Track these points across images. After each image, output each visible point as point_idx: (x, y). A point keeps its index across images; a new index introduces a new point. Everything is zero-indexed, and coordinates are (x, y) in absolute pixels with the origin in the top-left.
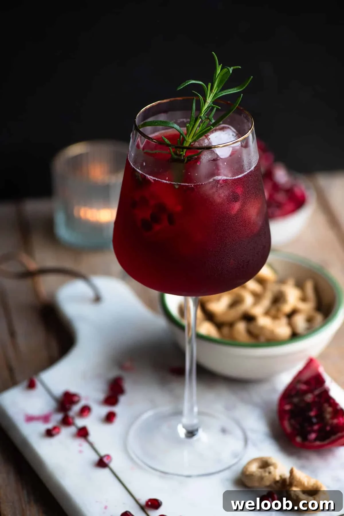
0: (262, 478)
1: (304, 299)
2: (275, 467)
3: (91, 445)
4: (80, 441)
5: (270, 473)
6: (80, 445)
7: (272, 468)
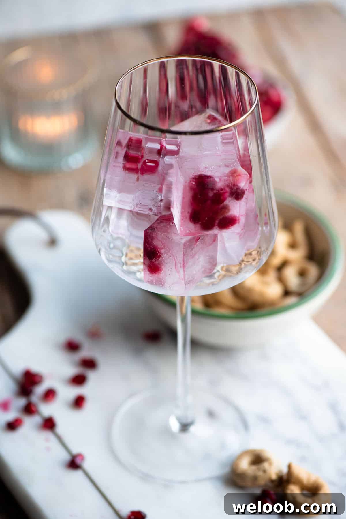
0: (255, 478)
1: (293, 246)
2: (270, 464)
3: (60, 439)
4: (48, 434)
5: (265, 471)
6: (47, 440)
7: (266, 465)
